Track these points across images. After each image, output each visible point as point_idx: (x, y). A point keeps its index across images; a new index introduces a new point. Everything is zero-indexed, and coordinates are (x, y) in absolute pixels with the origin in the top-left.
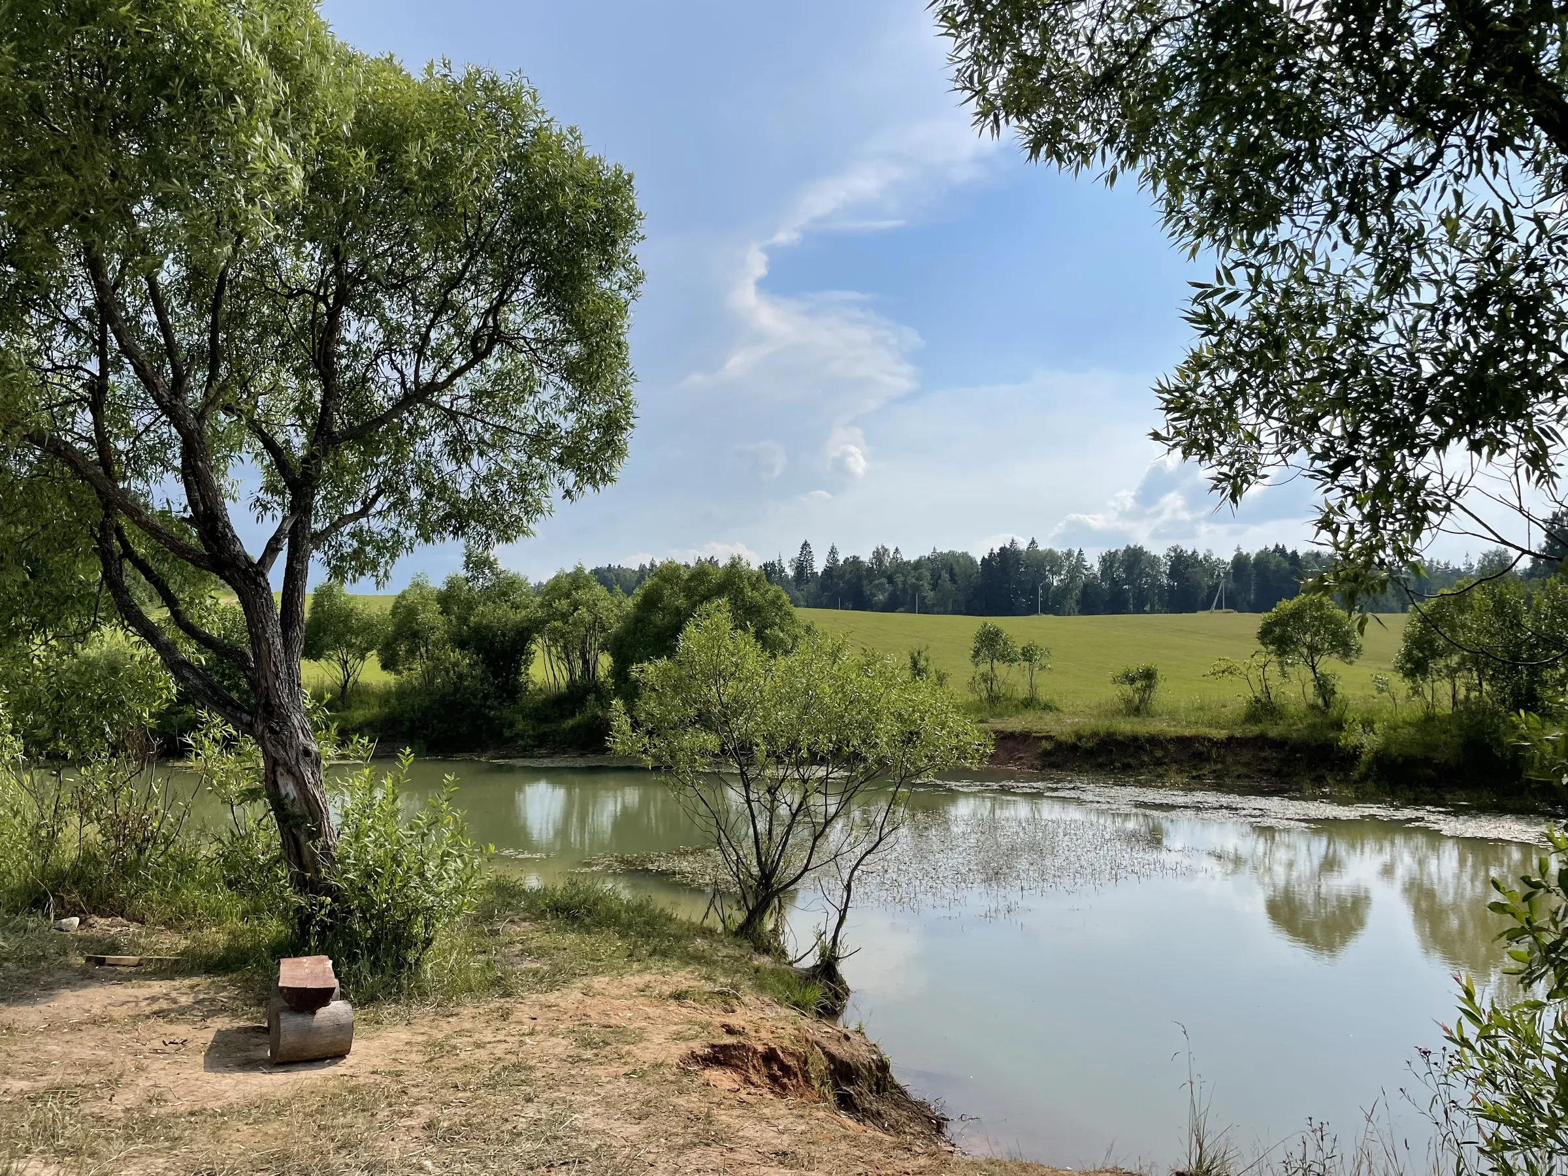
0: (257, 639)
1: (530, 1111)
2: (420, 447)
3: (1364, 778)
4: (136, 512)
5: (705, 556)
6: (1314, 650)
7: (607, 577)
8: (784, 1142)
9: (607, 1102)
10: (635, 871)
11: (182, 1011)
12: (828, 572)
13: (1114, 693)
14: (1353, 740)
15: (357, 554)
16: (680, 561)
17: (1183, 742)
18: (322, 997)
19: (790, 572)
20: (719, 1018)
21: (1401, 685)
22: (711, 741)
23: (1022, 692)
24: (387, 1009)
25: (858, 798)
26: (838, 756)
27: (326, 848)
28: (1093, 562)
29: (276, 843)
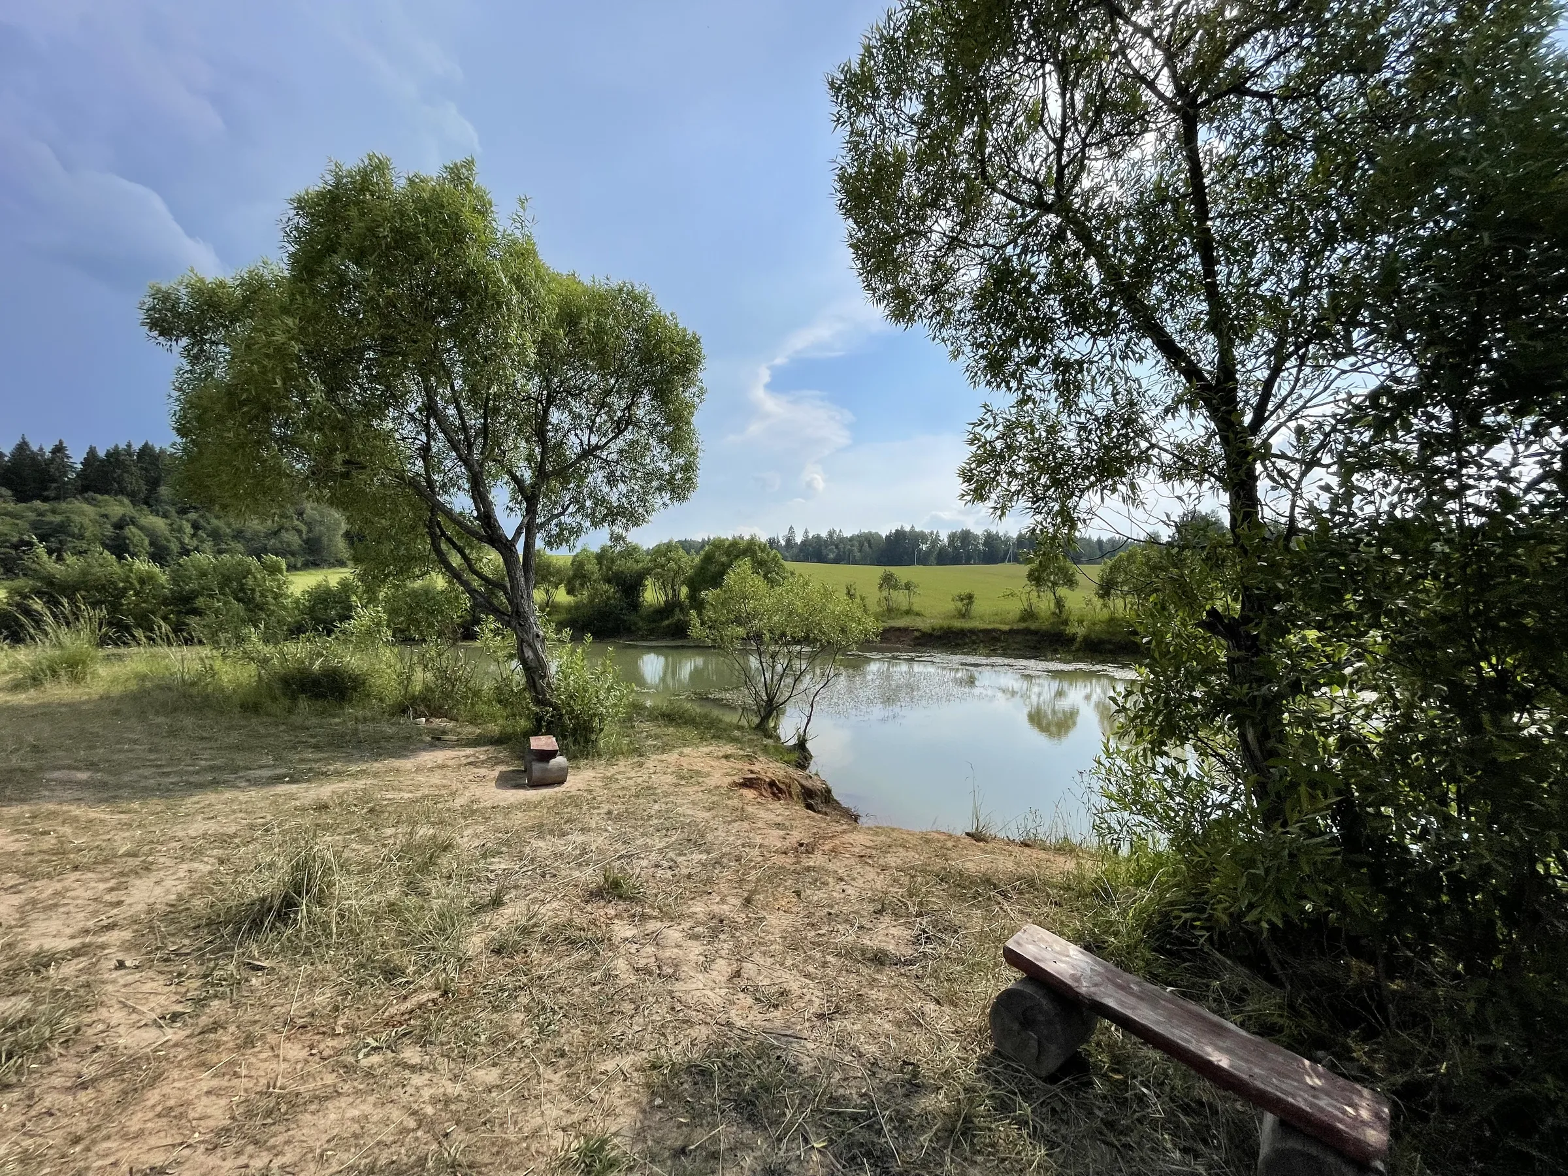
0: (512, 579)
1: (656, 807)
2: (590, 479)
3: (1078, 650)
4: (448, 513)
5: (737, 535)
6: (1055, 584)
7: (687, 546)
8: (779, 819)
9: (694, 803)
10: (703, 699)
11: (483, 762)
12: (804, 543)
13: (951, 606)
14: (1073, 631)
15: (558, 535)
16: (723, 537)
17: (986, 632)
18: (551, 754)
19: (783, 543)
20: (747, 767)
21: (1098, 602)
22: (741, 631)
23: (905, 607)
24: (583, 762)
25: (818, 662)
26: (806, 640)
27: (549, 685)
28: (944, 538)
29: (523, 681)
